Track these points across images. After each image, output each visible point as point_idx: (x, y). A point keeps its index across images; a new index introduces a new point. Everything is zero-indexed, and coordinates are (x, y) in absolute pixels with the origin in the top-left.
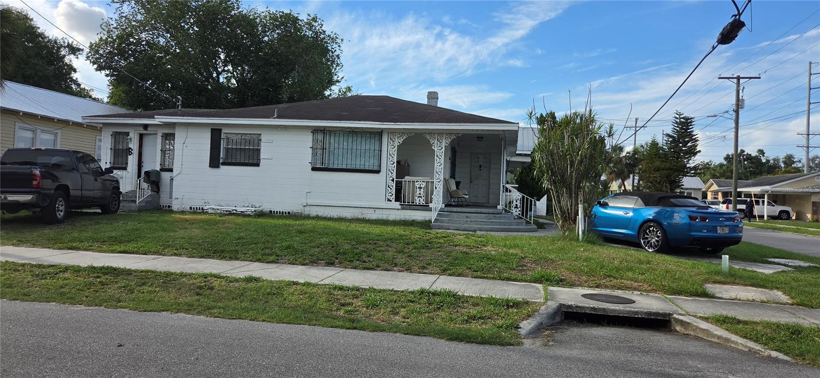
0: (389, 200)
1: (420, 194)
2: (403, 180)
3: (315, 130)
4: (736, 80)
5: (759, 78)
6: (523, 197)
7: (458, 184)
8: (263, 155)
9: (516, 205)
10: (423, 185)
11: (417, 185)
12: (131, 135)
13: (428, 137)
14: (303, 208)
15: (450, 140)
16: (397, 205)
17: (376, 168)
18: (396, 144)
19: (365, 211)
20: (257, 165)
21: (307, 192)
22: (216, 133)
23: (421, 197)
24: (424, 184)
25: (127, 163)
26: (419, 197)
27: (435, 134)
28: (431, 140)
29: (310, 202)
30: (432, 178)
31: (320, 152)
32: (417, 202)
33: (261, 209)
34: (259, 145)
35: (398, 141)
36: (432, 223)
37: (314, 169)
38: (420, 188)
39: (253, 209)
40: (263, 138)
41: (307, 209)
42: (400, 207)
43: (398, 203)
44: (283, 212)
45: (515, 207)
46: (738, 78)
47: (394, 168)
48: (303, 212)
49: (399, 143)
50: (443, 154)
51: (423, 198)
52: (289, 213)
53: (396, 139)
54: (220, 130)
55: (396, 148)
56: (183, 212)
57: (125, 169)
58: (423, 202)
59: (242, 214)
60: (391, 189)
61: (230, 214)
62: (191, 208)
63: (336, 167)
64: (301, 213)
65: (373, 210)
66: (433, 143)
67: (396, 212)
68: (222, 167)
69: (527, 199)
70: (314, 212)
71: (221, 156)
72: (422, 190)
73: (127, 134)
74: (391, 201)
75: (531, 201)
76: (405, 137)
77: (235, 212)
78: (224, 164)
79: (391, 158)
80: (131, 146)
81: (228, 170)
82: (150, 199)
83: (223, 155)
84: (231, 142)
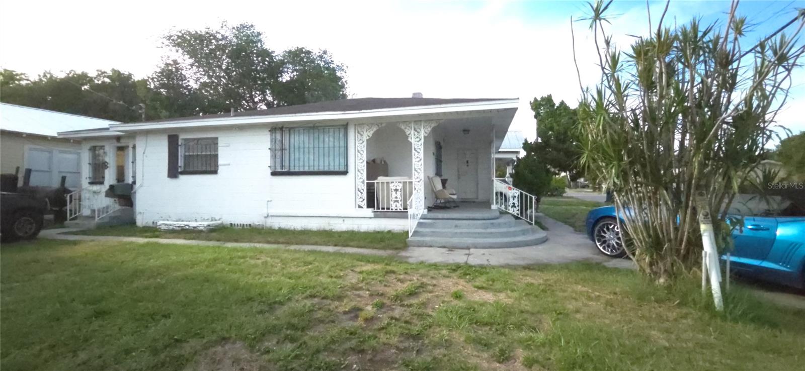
0: (360, 207)
1: (396, 198)
2: (375, 181)
3: (275, 128)
6: (521, 194)
7: (444, 182)
8: (221, 161)
9: (514, 203)
10: (400, 187)
11: (392, 187)
12: (107, 148)
13: (403, 127)
14: (263, 219)
15: (429, 129)
16: (369, 212)
17: (342, 169)
18: (365, 138)
19: (333, 221)
20: (215, 172)
21: (268, 201)
22: (173, 139)
23: (397, 201)
24: (401, 185)
25: (103, 178)
26: (395, 201)
27: (410, 122)
28: (406, 130)
29: (272, 212)
30: (410, 176)
31: (279, 154)
32: (393, 208)
33: (219, 222)
34: (216, 149)
35: (367, 134)
36: (410, 239)
37: (274, 174)
38: (396, 190)
39: (206, 223)
40: (221, 142)
41: (269, 220)
42: (372, 215)
43: (371, 210)
44: (244, 225)
45: (512, 207)
47: (363, 167)
48: (264, 224)
49: (368, 136)
50: (422, 146)
51: (400, 203)
52: (250, 225)
53: (365, 132)
54: (177, 136)
55: (365, 143)
57: (102, 183)
58: (401, 208)
60: (361, 193)
61: (184, 232)
62: (153, 223)
63: (297, 170)
64: (263, 225)
65: (342, 219)
66: (410, 134)
67: (368, 222)
68: (182, 177)
69: (526, 196)
70: (276, 224)
71: (179, 165)
72: (399, 193)
73: (102, 147)
74: (362, 207)
75: (531, 198)
76: (375, 129)
77: (187, 227)
78: (183, 173)
79: (359, 155)
80: (107, 159)
81: (187, 181)
82: (119, 214)
83: (181, 163)
84: (187, 149)
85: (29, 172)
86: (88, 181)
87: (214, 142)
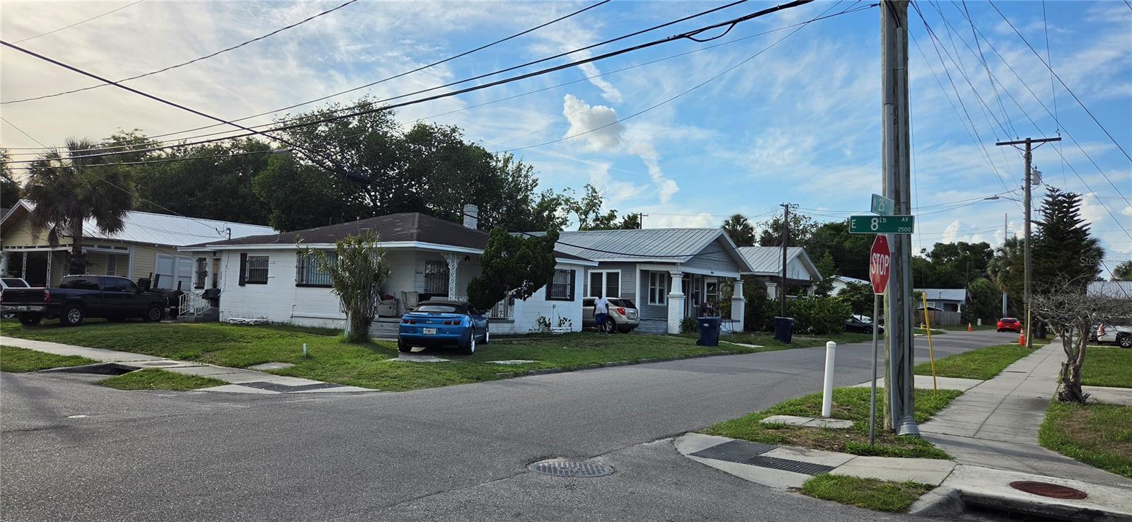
3: (299, 252)
4: (1025, 144)
5: (1060, 139)
8: (269, 274)
12: (207, 260)
14: (290, 318)
19: (327, 321)
20: (266, 283)
21: (294, 306)
22: (244, 255)
25: (204, 284)
29: (295, 313)
31: (301, 270)
33: (266, 320)
34: (267, 266)
37: (297, 285)
40: (270, 261)
41: (293, 319)
44: (279, 322)
46: (1028, 142)
48: (290, 322)
52: (283, 322)
54: (246, 254)
56: (227, 323)
57: (203, 288)
59: (248, 325)
61: (242, 324)
62: (228, 318)
63: (312, 283)
68: (247, 285)
70: (297, 322)
73: (205, 259)
77: (244, 322)
78: (248, 282)
80: (207, 270)
81: (250, 287)
82: (210, 312)
83: (247, 275)
84: (252, 264)
85: (158, 276)
86: (195, 285)
87: (266, 261)
